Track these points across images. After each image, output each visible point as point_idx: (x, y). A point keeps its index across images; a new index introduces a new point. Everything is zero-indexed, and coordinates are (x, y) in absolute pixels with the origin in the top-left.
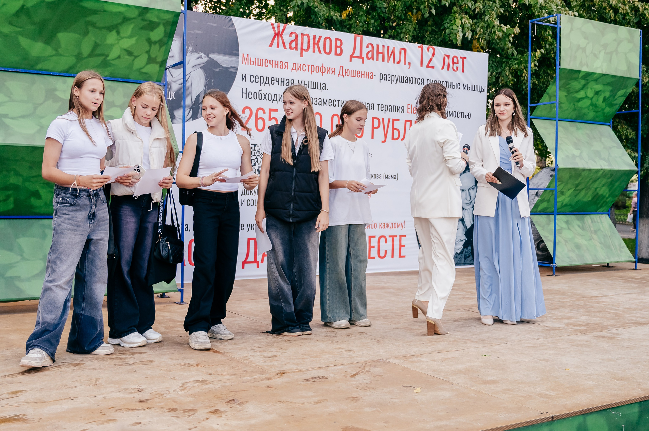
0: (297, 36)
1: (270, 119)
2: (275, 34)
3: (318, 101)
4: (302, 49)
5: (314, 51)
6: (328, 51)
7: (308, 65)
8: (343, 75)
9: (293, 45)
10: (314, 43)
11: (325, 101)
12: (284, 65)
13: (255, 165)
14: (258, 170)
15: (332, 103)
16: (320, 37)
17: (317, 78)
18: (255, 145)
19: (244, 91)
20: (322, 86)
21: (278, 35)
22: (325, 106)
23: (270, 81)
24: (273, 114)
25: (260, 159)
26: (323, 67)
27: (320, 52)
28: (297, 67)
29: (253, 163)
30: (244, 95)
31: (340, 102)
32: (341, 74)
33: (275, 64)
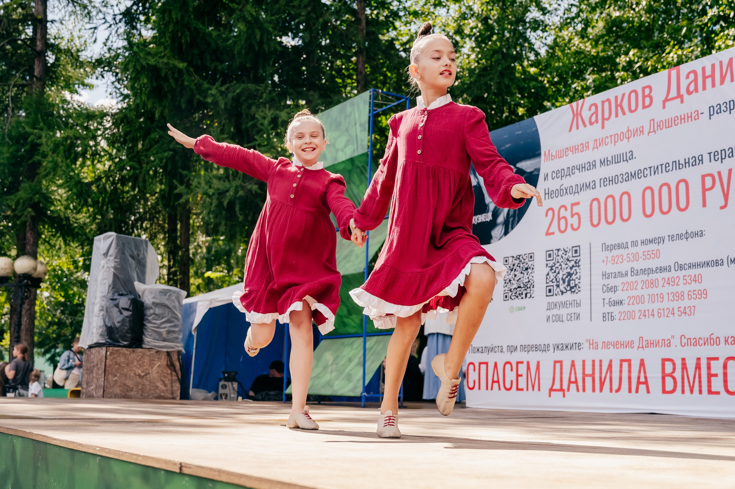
0: (597, 107)
1: (572, 216)
2: (574, 116)
3: (624, 178)
4: (603, 119)
5: (617, 116)
6: (633, 107)
7: (611, 136)
8: (654, 131)
9: (593, 119)
10: (617, 106)
11: (633, 174)
12: (584, 147)
13: (559, 273)
14: (562, 279)
15: (642, 174)
16: (624, 95)
17: (623, 147)
18: (558, 250)
19: (547, 192)
20: (628, 155)
21: (577, 115)
22: (633, 180)
23: (570, 171)
24: (576, 209)
25: (564, 266)
26: (628, 131)
27: (624, 113)
28: (600, 143)
29: (557, 271)
30: (547, 195)
31: (652, 169)
32: (652, 130)
33: (575, 149)
